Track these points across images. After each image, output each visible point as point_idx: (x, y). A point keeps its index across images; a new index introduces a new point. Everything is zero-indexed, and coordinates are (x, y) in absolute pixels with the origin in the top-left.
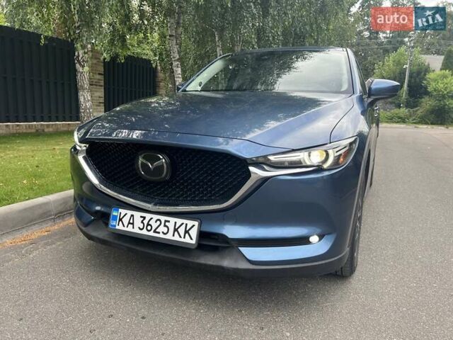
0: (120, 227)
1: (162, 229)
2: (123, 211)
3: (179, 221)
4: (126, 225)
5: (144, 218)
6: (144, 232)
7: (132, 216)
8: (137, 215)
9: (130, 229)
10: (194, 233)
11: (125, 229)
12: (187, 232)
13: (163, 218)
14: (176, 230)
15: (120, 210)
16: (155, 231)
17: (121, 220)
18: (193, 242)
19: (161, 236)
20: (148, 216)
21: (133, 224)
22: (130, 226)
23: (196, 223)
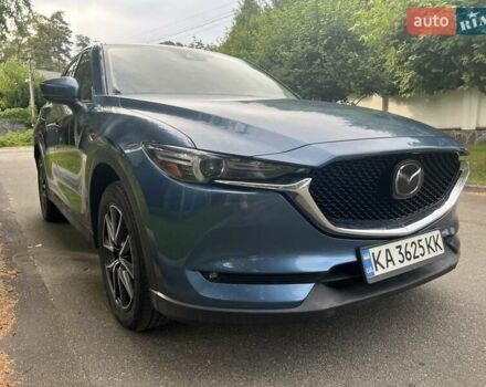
0: (380, 271)
1: (419, 251)
2: (375, 250)
3: (428, 235)
4: (385, 265)
5: (400, 247)
6: (406, 263)
7: (388, 250)
8: (392, 246)
9: (391, 268)
10: (440, 242)
11: (387, 270)
12: (436, 244)
13: (415, 239)
14: (429, 246)
15: (371, 250)
16: (415, 257)
17: (376, 262)
18: (443, 252)
19: (421, 259)
20: (402, 243)
21: (392, 260)
22: (390, 264)
23: (438, 232)
